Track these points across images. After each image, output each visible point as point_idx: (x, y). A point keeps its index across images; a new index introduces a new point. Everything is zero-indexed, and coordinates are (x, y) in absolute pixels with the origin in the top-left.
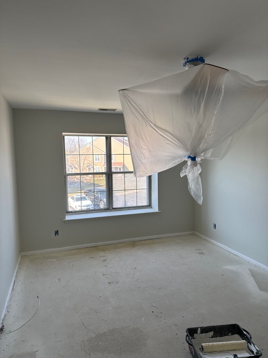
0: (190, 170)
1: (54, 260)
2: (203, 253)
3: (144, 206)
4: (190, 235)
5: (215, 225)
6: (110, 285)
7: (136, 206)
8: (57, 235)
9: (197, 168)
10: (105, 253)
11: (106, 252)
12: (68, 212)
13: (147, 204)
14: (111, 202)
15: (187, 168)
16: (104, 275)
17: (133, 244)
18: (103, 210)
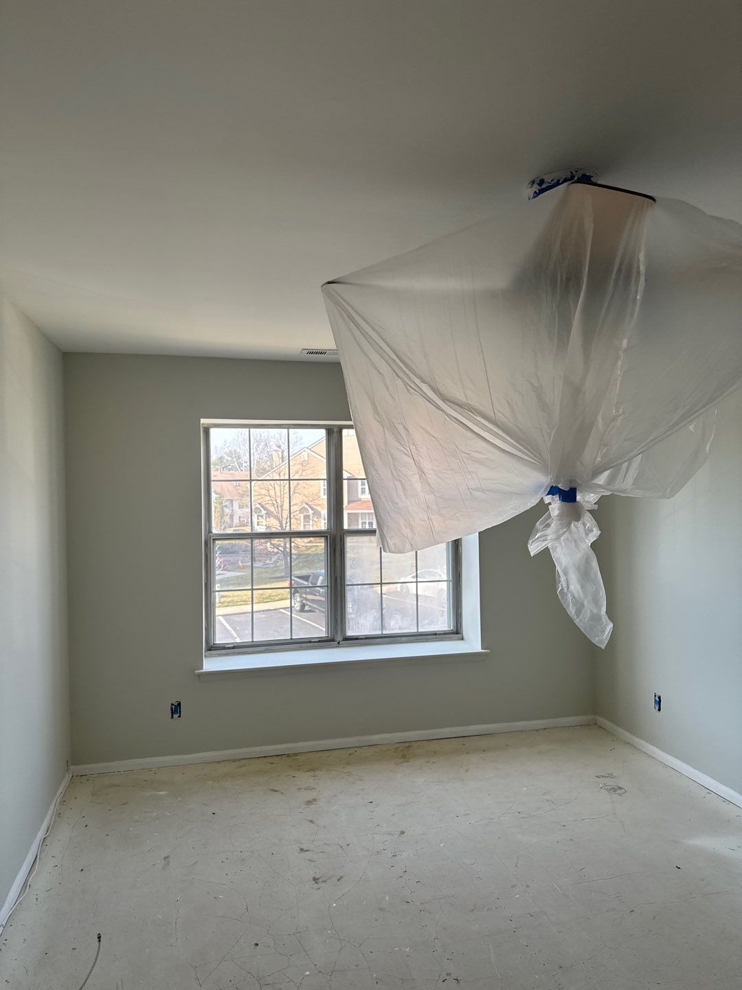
0: (561, 532)
1: (161, 793)
2: (620, 788)
3: (439, 634)
4: (581, 726)
5: (659, 698)
6: (316, 886)
7: (416, 631)
8: (176, 716)
9: (584, 525)
10: (314, 776)
11: (318, 773)
12: (213, 648)
13: (449, 626)
14: (339, 618)
15: (548, 526)
16: (302, 850)
17: (404, 753)
18: (316, 642)
